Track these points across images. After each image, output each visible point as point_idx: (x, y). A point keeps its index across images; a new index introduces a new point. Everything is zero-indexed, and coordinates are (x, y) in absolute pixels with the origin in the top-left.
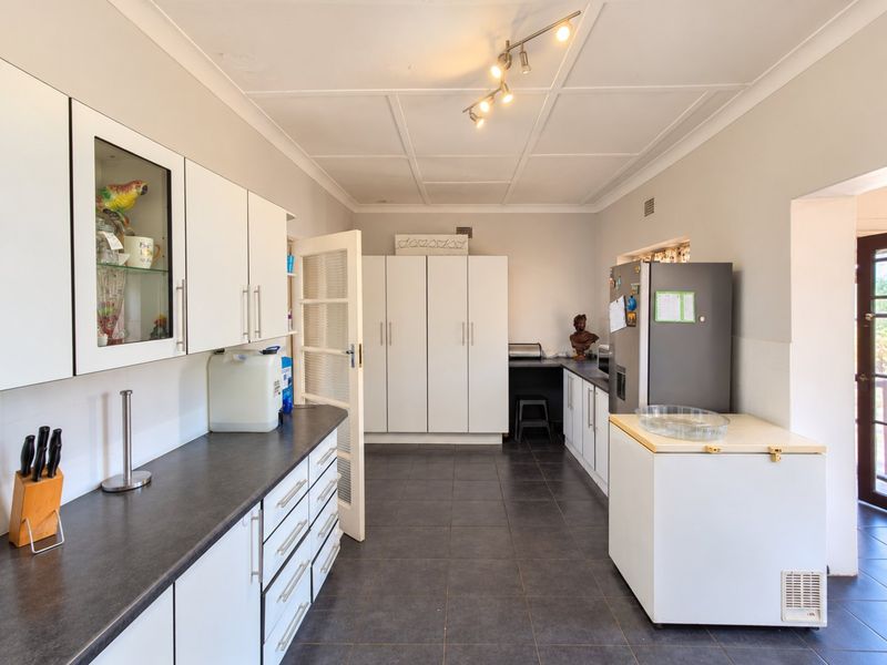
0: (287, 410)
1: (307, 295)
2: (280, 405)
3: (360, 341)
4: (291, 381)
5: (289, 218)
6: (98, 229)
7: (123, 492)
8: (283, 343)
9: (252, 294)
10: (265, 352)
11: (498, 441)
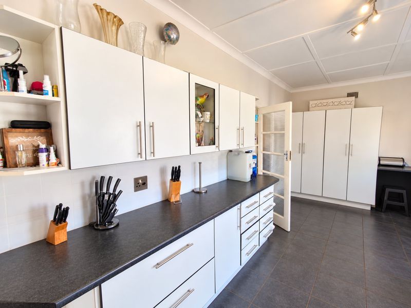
0: (254, 175)
1: (264, 130)
2: (251, 173)
3: (290, 150)
4: (257, 164)
5: (257, 99)
6: (196, 110)
7: (199, 193)
8: (254, 149)
9: (240, 130)
10: (246, 152)
11: (369, 208)
